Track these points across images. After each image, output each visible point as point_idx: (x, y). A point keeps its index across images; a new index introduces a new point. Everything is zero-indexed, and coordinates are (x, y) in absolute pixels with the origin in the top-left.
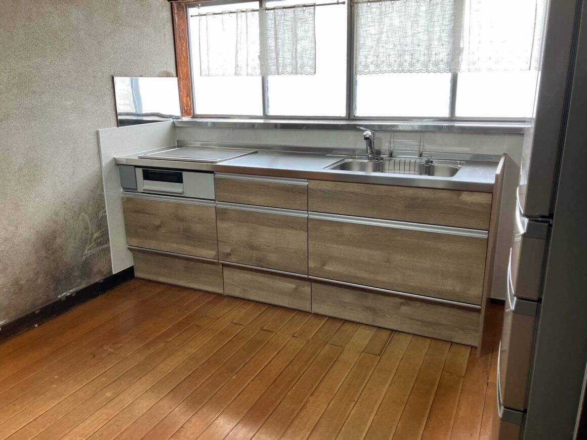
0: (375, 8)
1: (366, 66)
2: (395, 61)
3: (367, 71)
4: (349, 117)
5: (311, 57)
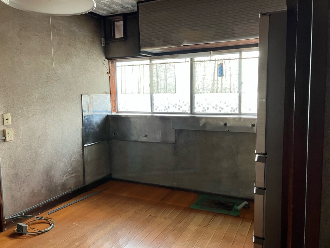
0: (202, 64)
1: (199, 90)
2: (211, 88)
3: (199, 92)
4: (192, 113)
5: (174, 85)
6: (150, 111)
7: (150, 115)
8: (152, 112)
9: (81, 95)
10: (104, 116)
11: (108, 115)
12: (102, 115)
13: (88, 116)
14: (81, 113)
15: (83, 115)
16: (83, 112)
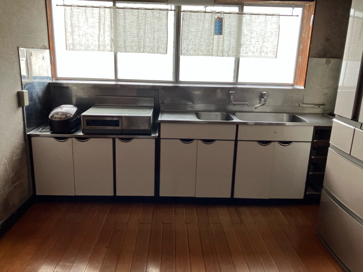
0: (194, 16)
1: (188, 51)
2: (205, 49)
3: (188, 53)
4: (177, 82)
5: (164, 43)
6: (113, 78)
7: (113, 83)
8: (117, 80)
9: (18, 48)
10: (46, 85)
11: (49, 83)
12: (43, 83)
13: (29, 85)
14: (20, 80)
15: (23, 82)
16: (22, 79)
